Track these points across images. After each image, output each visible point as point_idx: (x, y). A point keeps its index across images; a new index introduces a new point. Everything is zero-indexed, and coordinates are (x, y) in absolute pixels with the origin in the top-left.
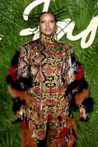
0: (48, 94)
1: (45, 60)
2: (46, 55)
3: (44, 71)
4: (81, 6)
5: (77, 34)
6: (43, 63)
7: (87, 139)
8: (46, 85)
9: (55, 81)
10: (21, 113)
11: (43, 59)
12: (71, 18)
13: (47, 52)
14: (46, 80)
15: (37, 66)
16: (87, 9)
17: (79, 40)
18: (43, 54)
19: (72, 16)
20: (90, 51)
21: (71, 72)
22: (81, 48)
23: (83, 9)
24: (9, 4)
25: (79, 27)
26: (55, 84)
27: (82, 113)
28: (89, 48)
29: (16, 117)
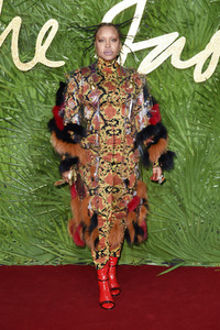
0: (111, 146)
1: (105, 96)
2: (106, 88)
3: (103, 113)
4: (197, 11)
5: (189, 58)
6: (102, 101)
7: (195, 229)
8: (107, 132)
9: (120, 126)
10: (70, 176)
11: (102, 96)
12: (180, 32)
13: (107, 85)
14: (106, 125)
15: (94, 106)
16: (206, 17)
17: (191, 69)
18: (101, 88)
19: (181, 28)
20: (207, 87)
21: (143, 113)
22: (193, 81)
23: (199, 17)
24: (80, 6)
25: (191, 47)
26: (120, 131)
27: (156, 174)
28: (206, 82)
29: (62, 181)
